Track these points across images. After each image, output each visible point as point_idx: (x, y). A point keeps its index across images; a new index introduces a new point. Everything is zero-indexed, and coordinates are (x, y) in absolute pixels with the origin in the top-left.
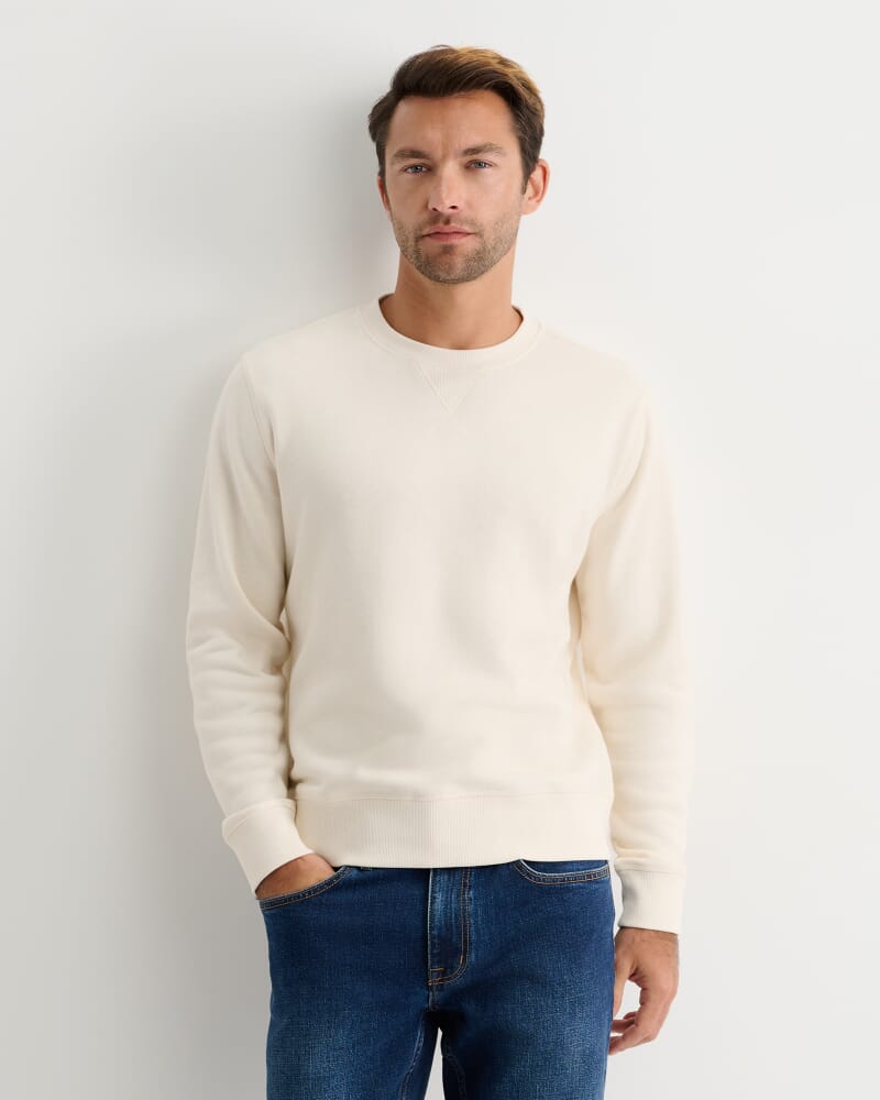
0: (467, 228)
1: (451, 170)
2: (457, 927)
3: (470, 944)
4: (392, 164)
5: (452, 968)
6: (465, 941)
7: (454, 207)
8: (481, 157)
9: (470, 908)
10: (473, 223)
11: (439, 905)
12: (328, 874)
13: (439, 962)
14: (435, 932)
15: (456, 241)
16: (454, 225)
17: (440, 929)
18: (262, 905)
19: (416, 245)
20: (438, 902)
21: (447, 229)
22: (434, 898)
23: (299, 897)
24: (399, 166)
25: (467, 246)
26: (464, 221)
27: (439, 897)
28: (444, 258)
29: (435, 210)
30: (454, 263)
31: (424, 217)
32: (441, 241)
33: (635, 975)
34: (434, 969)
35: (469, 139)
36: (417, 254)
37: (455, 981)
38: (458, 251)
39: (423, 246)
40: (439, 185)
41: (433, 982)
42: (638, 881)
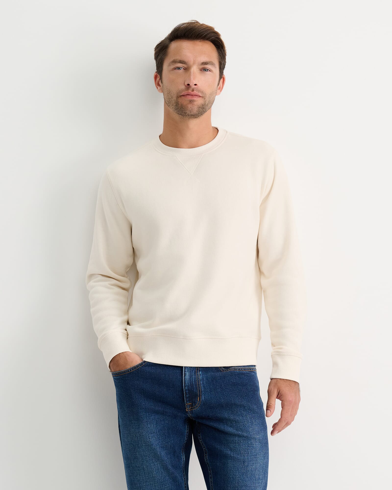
0: (200, 94)
1: (195, 69)
2: (196, 385)
3: (202, 392)
4: (169, 65)
5: (195, 403)
6: (199, 391)
7: (195, 85)
8: (208, 67)
9: (200, 377)
10: (202, 92)
11: (187, 377)
12: (139, 362)
13: (189, 401)
14: (186, 388)
15: (195, 98)
16: (195, 92)
17: (188, 386)
18: (113, 374)
19: (177, 100)
20: (187, 376)
21: (192, 93)
22: (185, 374)
23: (128, 371)
24: (173, 67)
25: (199, 101)
26: (199, 91)
27: (187, 374)
28: (190, 106)
29: (188, 85)
30: (193, 108)
31: (183, 87)
32: (190, 98)
33: (279, 396)
34: (188, 404)
35: (204, 59)
36: (177, 104)
37: (197, 408)
38: (195, 103)
39: (180, 100)
40: (190, 75)
41: (188, 409)
42: (279, 360)
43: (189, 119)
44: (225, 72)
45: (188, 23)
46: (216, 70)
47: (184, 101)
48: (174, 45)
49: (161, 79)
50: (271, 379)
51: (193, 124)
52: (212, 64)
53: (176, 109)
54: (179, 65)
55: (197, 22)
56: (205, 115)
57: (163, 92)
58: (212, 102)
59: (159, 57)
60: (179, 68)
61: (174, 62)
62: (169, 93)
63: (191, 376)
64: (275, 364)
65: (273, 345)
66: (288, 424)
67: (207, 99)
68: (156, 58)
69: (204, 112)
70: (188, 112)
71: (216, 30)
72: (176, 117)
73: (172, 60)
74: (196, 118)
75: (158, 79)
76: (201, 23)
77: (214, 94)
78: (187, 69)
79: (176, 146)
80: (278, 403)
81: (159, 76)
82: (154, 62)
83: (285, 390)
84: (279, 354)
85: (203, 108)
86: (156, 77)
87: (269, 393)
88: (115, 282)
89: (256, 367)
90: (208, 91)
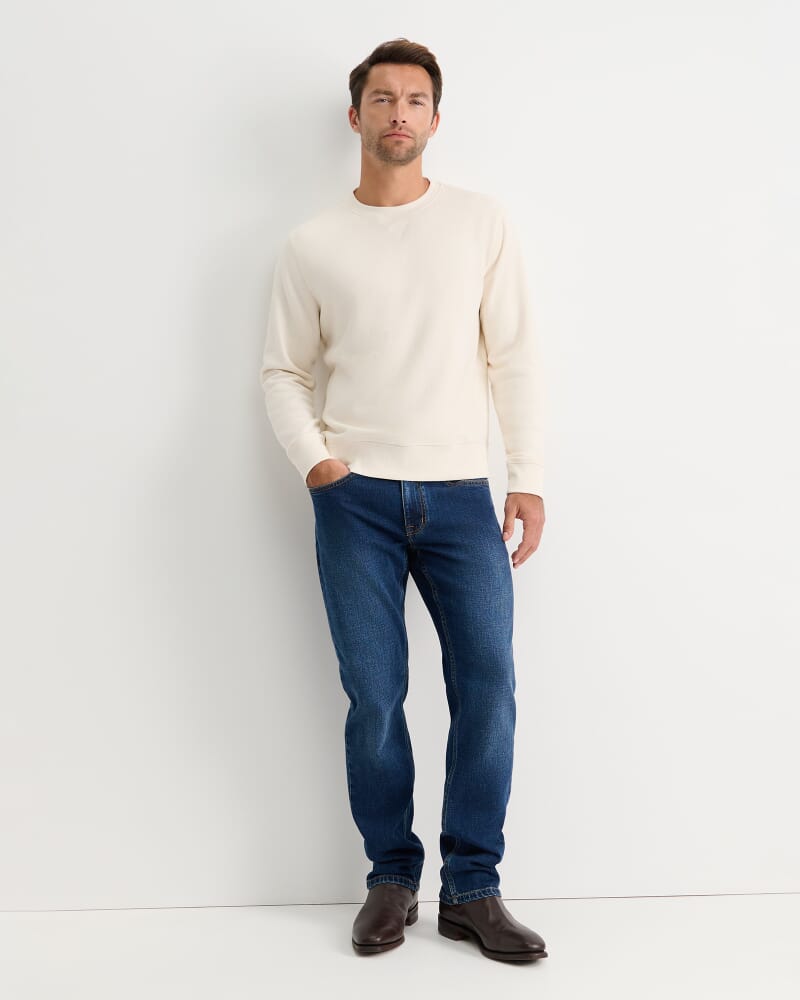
0: (409, 134)
1: (403, 102)
2: (418, 503)
3: (426, 511)
4: (370, 96)
5: (418, 525)
6: (423, 510)
7: (404, 122)
8: (420, 99)
9: (424, 493)
10: (412, 131)
11: (408, 493)
12: (346, 473)
13: (411, 523)
14: (407, 507)
15: (404, 139)
16: (403, 131)
17: (409, 505)
19: (379, 141)
20: (407, 492)
21: (400, 132)
22: (404, 490)
24: (374, 98)
25: (408, 143)
26: (408, 130)
27: (407, 489)
28: (396, 148)
29: (395, 121)
30: (401, 151)
31: (388, 125)
32: (396, 138)
33: (519, 515)
34: (409, 527)
35: (413, 89)
36: (379, 146)
37: (421, 532)
38: (403, 145)
39: (384, 141)
40: (397, 109)
41: (409, 534)
42: (517, 469)
43: (395, 165)
44: (440, 106)
45: (394, 42)
46: (430, 103)
47: (389, 142)
48: (375, 71)
49: (358, 114)
50: (508, 494)
51: (401, 173)
52: (425, 95)
53: (378, 154)
54: (383, 97)
55: (406, 41)
56: (415, 162)
57: (359, 130)
58: (423, 146)
59: (356, 86)
60: (382, 100)
61: (377, 92)
62: (369, 132)
63: (412, 492)
64: (512, 475)
65: (508, 452)
66: (532, 549)
67: (419, 142)
68: (352, 87)
69: (415, 157)
70: (394, 156)
71: (431, 51)
72: (377, 163)
73: (374, 89)
74: (403, 165)
75: (353, 116)
76: (411, 42)
77: (426, 135)
78: (394, 101)
79: (378, 204)
80: (518, 524)
81: (355, 111)
82: (349, 92)
83: (527, 506)
84: (518, 462)
85: (412, 152)
86: (351, 113)
87: (507, 511)
88: (297, 378)
89: (489, 480)
90: (419, 131)
